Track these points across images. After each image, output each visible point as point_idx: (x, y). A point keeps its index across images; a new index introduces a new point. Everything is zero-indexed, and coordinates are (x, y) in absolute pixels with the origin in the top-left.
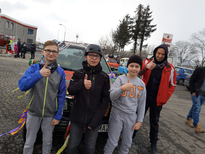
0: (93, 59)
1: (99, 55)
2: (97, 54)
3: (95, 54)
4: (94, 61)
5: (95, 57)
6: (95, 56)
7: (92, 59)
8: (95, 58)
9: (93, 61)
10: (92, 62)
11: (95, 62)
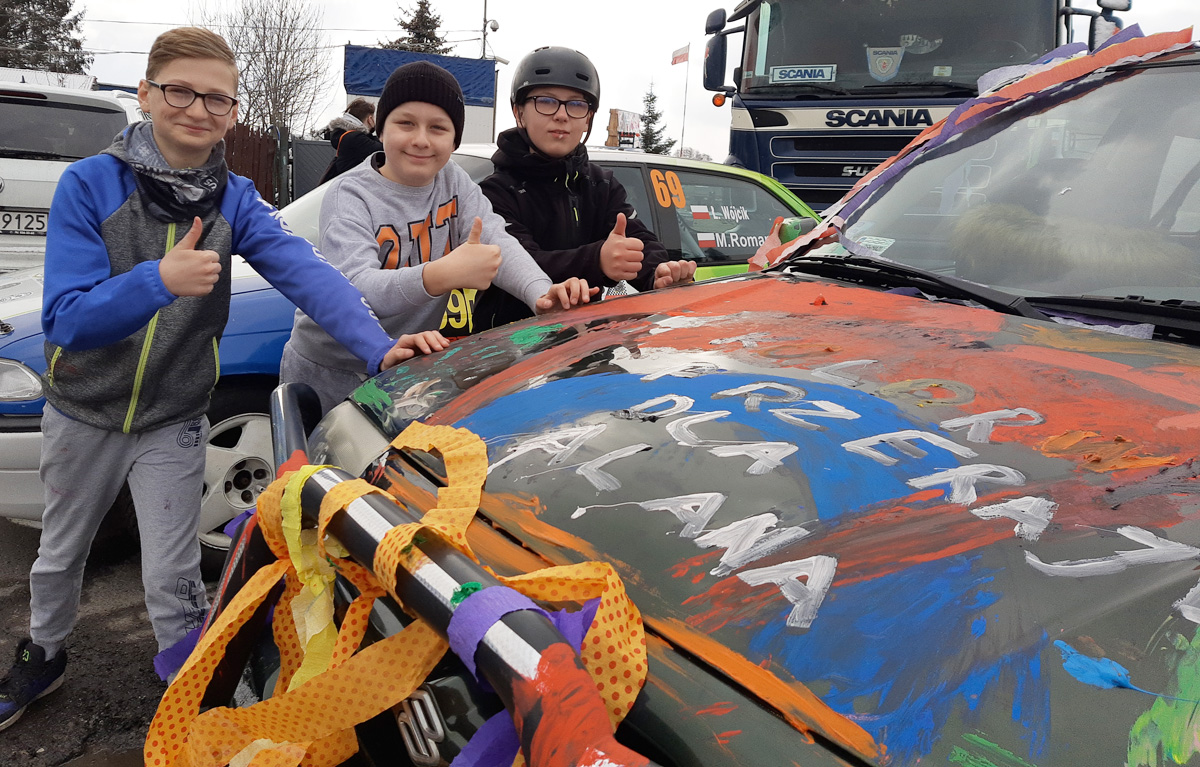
0: (555, 117)
1: (580, 98)
2: (572, 94)
3: (563, 95)
4: (561, 129)
5: (563, 106)
6: (565, 103)
7: (547, 118)
8: (562, 113)
9: (553, 126)
10: (549, 134)
11: (566, 132)
